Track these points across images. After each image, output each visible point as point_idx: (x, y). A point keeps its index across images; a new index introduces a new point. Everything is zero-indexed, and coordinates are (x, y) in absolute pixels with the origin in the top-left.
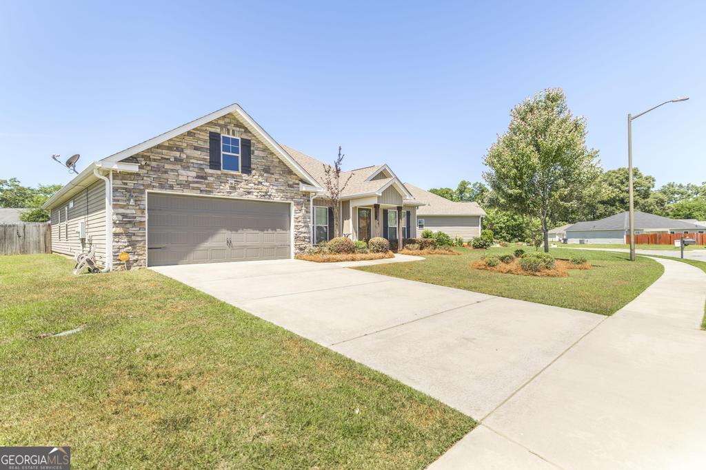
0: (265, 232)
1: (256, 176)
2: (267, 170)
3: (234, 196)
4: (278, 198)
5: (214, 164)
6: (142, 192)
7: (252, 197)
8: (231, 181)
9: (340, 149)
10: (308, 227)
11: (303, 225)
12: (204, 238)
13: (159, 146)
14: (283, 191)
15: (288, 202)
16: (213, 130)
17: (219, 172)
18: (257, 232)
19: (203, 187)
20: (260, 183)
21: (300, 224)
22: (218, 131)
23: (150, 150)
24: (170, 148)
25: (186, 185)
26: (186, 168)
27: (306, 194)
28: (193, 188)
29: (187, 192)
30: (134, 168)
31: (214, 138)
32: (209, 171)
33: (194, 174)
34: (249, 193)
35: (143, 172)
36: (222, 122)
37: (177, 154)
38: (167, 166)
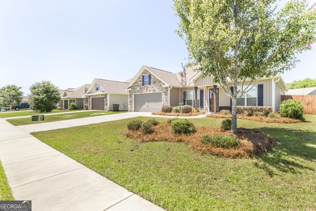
0: (156, 103)
1: (152, 85)
2: (155, 82)
3: (147, 93)
4: (157, 91)
5: (143, 85)
6: (132, 95)
7: (151, 92)
8: (146, 88)
9: (182, 64)
10: (167, 101)
11: (165, 100)
12: (142, 105)
13: (135, 83)
14: (159, 88)
15: (161, 92)
16: (142, 75)
17: (144, 86)
18: (154, 103)
19: (141, 91)
20: (153, 87)
21: (164, 100)
22: (144, 75)
23: (133, 85)
24: (136, 83)
25: (138, 92)
26: (138, 87)
27: (166, 88)
28: (140, 92)
29: (139, 93)
30: (130, 89)
31: (143, 77)
32: (142, 87)
33: (139, 88)
34: (150, 91)
35: (132, 90)
36: (144, 72)
37: (137, 84)
38: (136, 87)
